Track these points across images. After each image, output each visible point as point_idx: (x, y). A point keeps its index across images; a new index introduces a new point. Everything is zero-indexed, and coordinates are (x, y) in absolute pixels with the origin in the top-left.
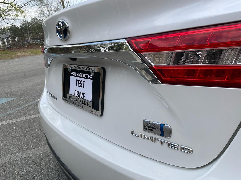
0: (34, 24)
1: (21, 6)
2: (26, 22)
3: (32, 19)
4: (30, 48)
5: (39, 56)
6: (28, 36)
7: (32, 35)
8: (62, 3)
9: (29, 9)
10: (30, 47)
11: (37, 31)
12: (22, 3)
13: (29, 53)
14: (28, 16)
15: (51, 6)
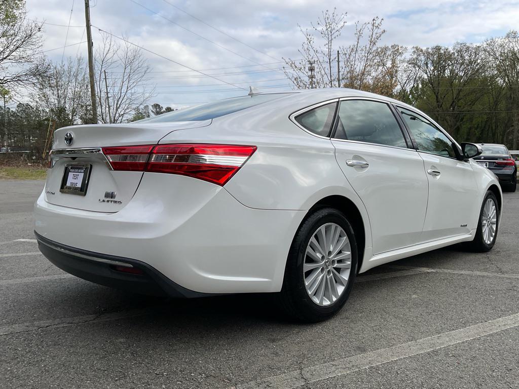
0: (21, 117)
1: (5, 81)
2: (7, 110)
3: (20, 105)
4: (6, 165)
5: (23, 182)
6: (5, 141)
7: (14, 139)
8: (89, 87)
9: (20, 88)
10: (7, 162)
11: (26, 132)
12: (8, 75)
13: (4, 173)
14: (15, 101)
15: (66, 90)
